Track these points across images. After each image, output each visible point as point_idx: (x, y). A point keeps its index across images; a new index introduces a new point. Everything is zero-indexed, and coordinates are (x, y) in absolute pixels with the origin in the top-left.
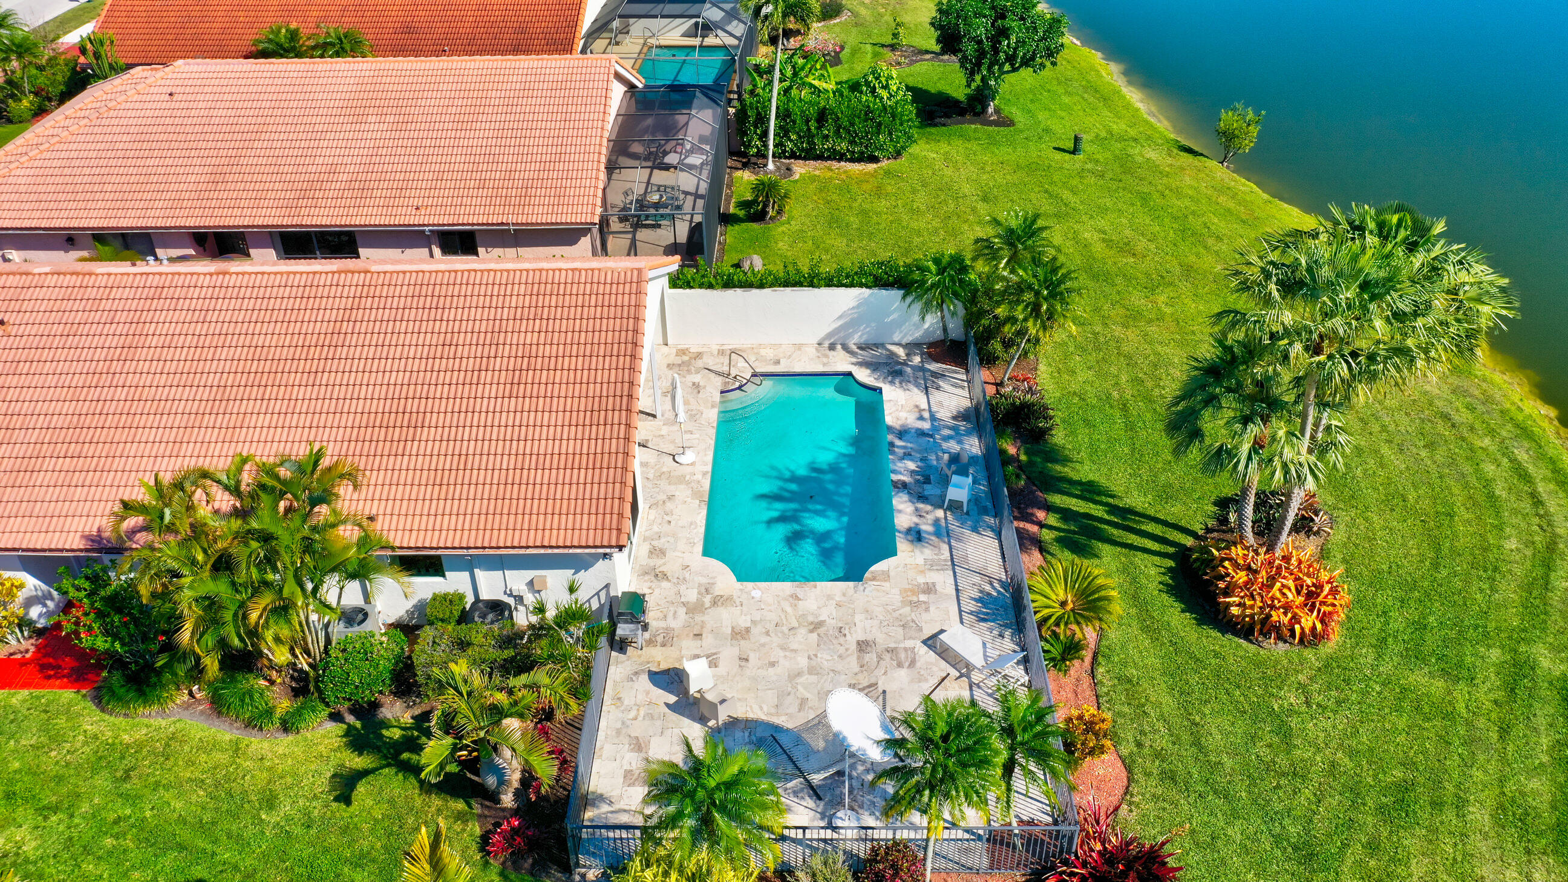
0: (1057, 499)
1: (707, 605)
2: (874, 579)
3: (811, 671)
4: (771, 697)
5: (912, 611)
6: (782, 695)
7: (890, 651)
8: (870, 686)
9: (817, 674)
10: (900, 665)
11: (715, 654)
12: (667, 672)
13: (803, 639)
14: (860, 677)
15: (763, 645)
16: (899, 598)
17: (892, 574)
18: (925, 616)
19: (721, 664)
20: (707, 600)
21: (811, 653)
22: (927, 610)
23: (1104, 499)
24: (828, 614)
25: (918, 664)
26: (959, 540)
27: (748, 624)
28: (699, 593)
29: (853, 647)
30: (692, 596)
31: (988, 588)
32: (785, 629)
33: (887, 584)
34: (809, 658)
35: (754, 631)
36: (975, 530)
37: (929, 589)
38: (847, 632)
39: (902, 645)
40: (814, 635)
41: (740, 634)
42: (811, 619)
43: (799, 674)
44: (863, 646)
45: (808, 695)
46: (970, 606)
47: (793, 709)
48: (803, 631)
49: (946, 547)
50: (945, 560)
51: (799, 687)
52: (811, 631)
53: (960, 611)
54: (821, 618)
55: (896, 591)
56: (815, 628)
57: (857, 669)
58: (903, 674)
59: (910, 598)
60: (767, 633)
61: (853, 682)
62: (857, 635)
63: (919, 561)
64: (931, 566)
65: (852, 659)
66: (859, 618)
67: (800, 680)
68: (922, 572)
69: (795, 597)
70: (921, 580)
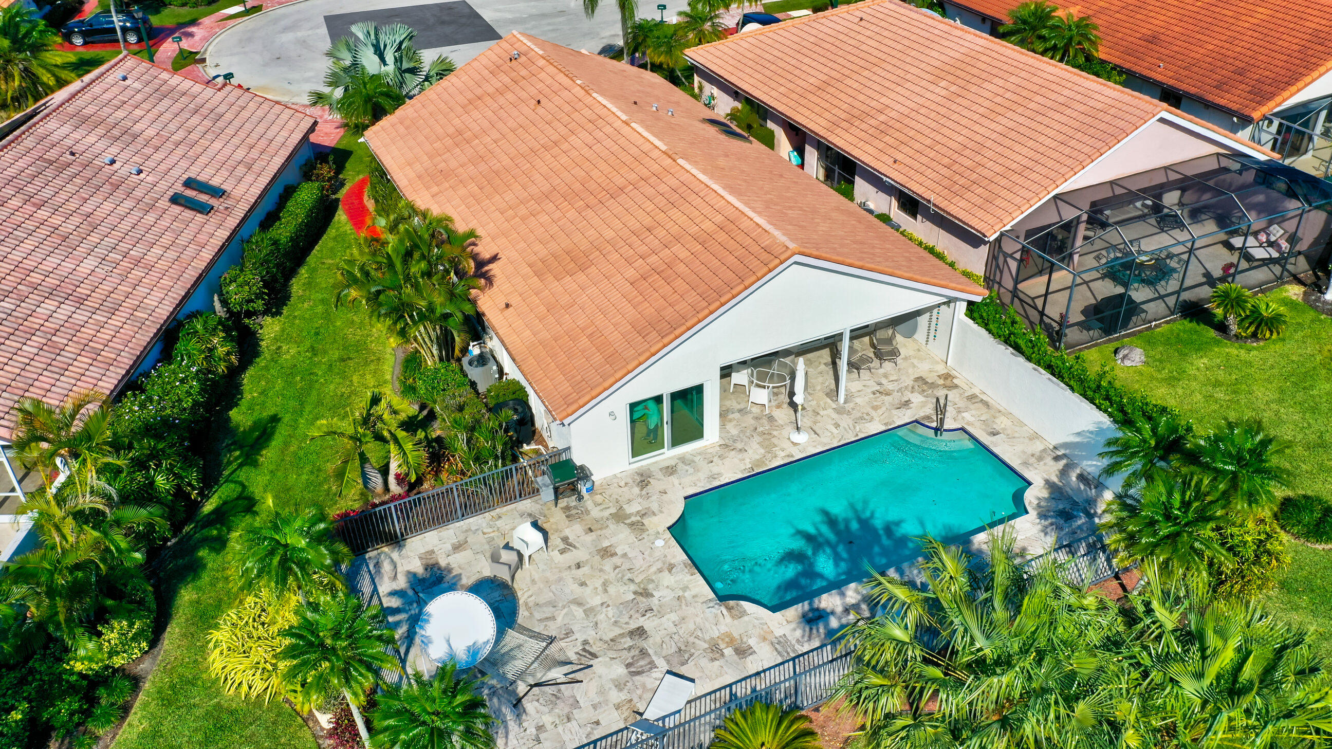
1: (628, 521)
2: (729, 609)
3: (589, 612)
4: (546, 598)
5: (704, 650)
6: (552, 604)
7: (643, 653)
8: (591, 654)
9: (587, 616)
10: (628, 666)
11: (575, 547)
13: (623, 592)
14: (600, 644)
15: (601, 570)
16: (716, 634)
17: (746, 618)
18: (704, 662)
19: (566, 555)
20: (634, 519)
21: (610, 602)
22: (713, 660)
24: (663, 596)
25: (637, 678)
27: (619, 552)
28: (638, 512)
29: (633, 625)
30: (632, 508)
32: (629, 576)
33: (728, 619)
34: (602, 604)
35: (615, 560)
37: (744, 653)
38: (648, 615)
39: (654, 658)
40: (632, 596)
41: (606, 553)
42: (650, 587)
43: (580, 604)
44: (638, 632)
45: (559, 619)
46: (742, 691)
47: (538, 616)
48: (633, 587)
49: (817, 644)
50: (794, 651)
51: (565, 610)
52: (635, 593)
53: (730, 685)
54: (655, 593)
55: (724, 630)
56: (641, 594)
57: (607, 638)
58: (620, 670)
59: (720, 642)
60: (616, 568)
61: (591, 641)
62: (648, 623)
63: (778, 632)
64: (779, 643)
65: (617, 631)
66: (674, 617)
67: (574, 608)
68: (764, 639)
69: (671, 568)
70: (752, 642)
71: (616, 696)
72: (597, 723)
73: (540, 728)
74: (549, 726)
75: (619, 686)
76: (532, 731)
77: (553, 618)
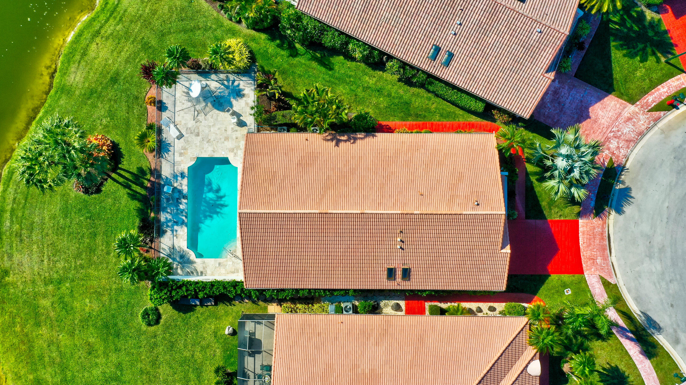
0: (143, 192)
1: (235, 149)
2: (194, 158)
3: (210, 127)
4: (219, 119)
5: (185, 147)
6: (216, 119)
7: (192, 133)
8: (197, 122)
10: (190, 128)
11: (232, 132)
12: (243, 126)
13: (212, 137)
14: (199, 125)
15: (221, 135)
16: (189, 151)
17: (189, 160)
18: (182, 145)
19: (231, 129)
20: (235, 151)
22: (182, 147)
23: (131, 192)
24: (206, 145)
25: (185, 129)
26: (172, 174)
27: (225, 142)
28: (237, 153)
29: (200, 134)
30: (239, 152)
31: (167, 155)
32: (216, 140)
33: (191, 156)
34: (210, 131)
35: (223, 140)
36: (167, 178)
37: (181, 154)
38: (202, 139)
39: (189, 135)
41: (227, 139)
42: (210, 144)
44: (198, 135)
46: (171, 149)
47: (214, 115)
48: (212, 140)
49: (175, 171)
50: (176, 166)
52: (210, 139)
53: (174, 147)
55: (189, 154)
57: (200, 127)
58: (190, 126)
59: (186, 151)
60: (220, 139)
61: (201, 123)
62: (199, 138)
63: (182, 165)
64: (180, 163)
65: (200, 130)
66: (198, 144)
67: (212, 124)
68: (182, 161)
69: (214, 151)
70: (182, 158)
71: (183, 122)
72: (179, 116)
73: (183, 104)
74: (183, 106)
75: (185, 124)
76: (183, 102)
77: (212, 118)
